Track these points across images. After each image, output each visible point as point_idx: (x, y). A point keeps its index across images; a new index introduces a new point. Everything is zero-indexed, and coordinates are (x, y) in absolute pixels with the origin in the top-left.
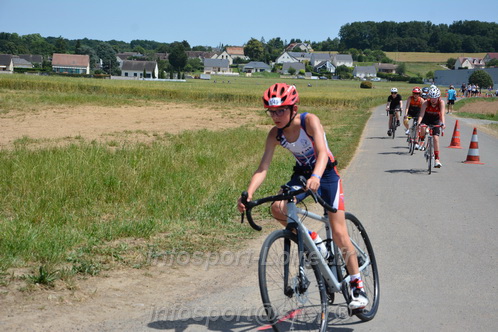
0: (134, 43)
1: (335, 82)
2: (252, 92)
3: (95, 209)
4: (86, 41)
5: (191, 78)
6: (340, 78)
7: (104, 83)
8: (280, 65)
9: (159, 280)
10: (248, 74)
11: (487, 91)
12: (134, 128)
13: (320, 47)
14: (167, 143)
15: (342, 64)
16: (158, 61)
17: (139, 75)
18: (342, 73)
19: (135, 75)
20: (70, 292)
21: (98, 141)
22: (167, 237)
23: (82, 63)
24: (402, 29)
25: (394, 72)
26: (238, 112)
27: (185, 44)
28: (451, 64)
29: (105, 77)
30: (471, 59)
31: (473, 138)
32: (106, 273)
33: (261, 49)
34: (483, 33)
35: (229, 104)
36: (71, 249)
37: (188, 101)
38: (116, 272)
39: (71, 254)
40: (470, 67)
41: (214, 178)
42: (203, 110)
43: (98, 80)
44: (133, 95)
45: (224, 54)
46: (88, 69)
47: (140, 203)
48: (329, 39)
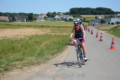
0: (19, 13)
1: (69, 22)
2: (48, 25)
3: (9, 55)
4: (7, 13)
5: (34, 22)
6: (70, 21)
7: (12, 23)
8: (55, 18)
9: (25, 72)
10: (48, 21)
11: (105, 24)
12: (19, 34)
13: (65, 14)
14: (28, 38)
15: (70, 18)
16: (26, 18)
17: (21, 21)
18: (70, 20)
19: (20, 21)
20: (3, 75)
21: (10, 38)
22: (27, 61)
23: (7, 19)
24: (84, 9)
25: (83, 20)
26: (45, 30)
27: (32, 13)
28: (96, 18)
29: (12, 22)
30: (101, 16)
31: (101, 35)
32: (12, 70)
33: (51, 15)
34: (103, 10)
35: (43, 28)
36: (3, 65)
37: (33, 27)
38: (14, 70)
39: (3, 66)
40: (101, 18)
41: (39, 46)
42: (37, 30)
43: (11, 23)
44: (19, 26)
45: (42, 16)
46: (8, 20)
47: (21, 53)
48: (67, 12)
